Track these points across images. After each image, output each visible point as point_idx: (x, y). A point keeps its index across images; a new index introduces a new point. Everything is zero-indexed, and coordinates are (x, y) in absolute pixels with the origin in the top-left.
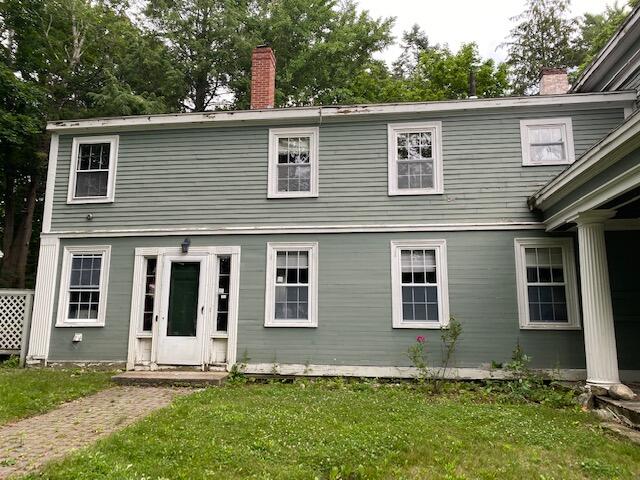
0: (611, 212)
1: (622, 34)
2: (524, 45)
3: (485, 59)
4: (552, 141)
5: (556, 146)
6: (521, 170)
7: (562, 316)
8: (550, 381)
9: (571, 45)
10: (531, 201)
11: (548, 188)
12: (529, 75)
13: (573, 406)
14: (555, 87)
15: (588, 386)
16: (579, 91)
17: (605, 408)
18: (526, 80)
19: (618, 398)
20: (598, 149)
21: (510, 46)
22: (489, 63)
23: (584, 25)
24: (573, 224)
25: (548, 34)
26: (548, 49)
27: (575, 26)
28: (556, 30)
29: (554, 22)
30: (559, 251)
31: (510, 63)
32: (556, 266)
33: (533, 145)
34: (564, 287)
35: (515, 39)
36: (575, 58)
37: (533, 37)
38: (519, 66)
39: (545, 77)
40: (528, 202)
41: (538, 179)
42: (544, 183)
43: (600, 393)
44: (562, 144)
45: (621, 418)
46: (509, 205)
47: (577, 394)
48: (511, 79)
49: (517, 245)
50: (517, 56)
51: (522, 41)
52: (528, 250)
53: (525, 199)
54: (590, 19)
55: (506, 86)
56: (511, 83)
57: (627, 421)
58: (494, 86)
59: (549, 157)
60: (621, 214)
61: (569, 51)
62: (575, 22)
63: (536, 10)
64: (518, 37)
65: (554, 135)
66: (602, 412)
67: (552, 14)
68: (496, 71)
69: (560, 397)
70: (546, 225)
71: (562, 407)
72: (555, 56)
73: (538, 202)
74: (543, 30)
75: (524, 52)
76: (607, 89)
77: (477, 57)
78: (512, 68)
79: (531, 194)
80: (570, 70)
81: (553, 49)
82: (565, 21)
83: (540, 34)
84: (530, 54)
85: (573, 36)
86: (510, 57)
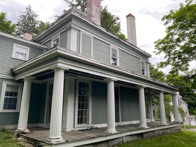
0: (34, 78)
1: (47, 30)
2: (22, 21)
3: (9, 20)
4: (23, 53)
5: (24, 55)
6: (11, 59)
7: (14, 108)
8: (5, 130)
9: (36, 28)
10: (12, 70)
11: (18, 67)
12: (22, 31)
13: (11, 138)
14: (28, 37)
15: (17, 131)
16: (34, 41)
17: (20, 137)
18: (21, 32)
19: (25, 133)
20: (34, 59)
21: (18, 20)
22: (10, 22)
23: (40, 24)
24: (23, 79)
25: (30, 22)
26: (29, 26)
27: (38, 23)
28: (33, 21)
29: (32, 19)
30: (18, 87)
31: (17, 25)
32: (16, 92)
33: (16, 52)
34: (17, 98)
35: (20, 19)
36: (36, 32)
37: (26, 20)
38: (20, 27)
39: (26, 34)
40: (11, 70)
41: (16, 63)
42: (17, 65)
43: (20, 132)
44: (25, 55)
45: (24, 140)
46: (4, 69)
47: (13, 133)
48: (16, 30)
49: (4, 83)
50: (20, 24)
51: (22, 20)
52: (7, 86)
53: (10, 69)
54: (42, 23)
55: (14, 31)
56: (16, 31)
57: (26, 140)
58: (10, 30)
59: (21, 57)
60: (37, 78)
61: (35, 29)
62: (38, 22)
63: (28, 13)
64: (21, 18)
65: (24, 51)
66: (19, 139)
67: (33, 17)
68: (11, 25)
69: (7, 136)
70: (15, 78)
71: (7, 139)
72: (31, 29)
73: (14, 71)
74: (29, 20)
75: (22, 23)
76: (41, 43)
77: (6, 18)
78: (17, 27)
79: (12, 68)
80: (34, 34)
81: (31, 27)
82: (35, 20)
83: (28, 20)
84: (24, 25)
85: (37, 25)
86: (17, 23)
